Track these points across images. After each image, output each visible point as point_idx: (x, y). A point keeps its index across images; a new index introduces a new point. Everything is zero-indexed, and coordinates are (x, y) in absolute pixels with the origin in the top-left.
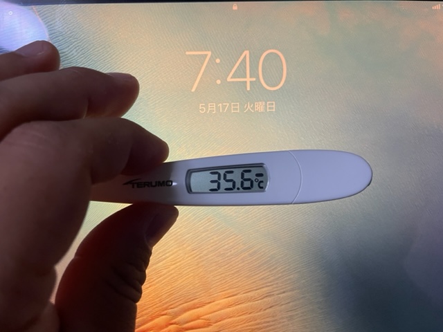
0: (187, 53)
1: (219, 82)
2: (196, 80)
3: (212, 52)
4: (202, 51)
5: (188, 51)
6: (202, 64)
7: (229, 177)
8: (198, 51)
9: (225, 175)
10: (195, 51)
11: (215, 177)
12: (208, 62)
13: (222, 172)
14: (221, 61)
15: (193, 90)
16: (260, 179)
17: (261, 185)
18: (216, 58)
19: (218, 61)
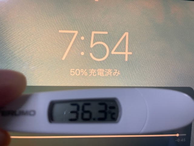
0: (60, 31)
1: (82, 53)
2: (65, 51)
3: (79, 32)
4: (71, 30)
5: (60, 30)
6: (71, 40)
7: (87, 108)
8: (68, 30)
9: (83, 107)
10: (66, 30)
11: (74, 108)
12: (75, 39)
13: (81, 104)
14: (85, 39)
15: (64, 58)
16: (113, 111)
17: (114, 116)
18: (81, 36)
19: (83, 38)
